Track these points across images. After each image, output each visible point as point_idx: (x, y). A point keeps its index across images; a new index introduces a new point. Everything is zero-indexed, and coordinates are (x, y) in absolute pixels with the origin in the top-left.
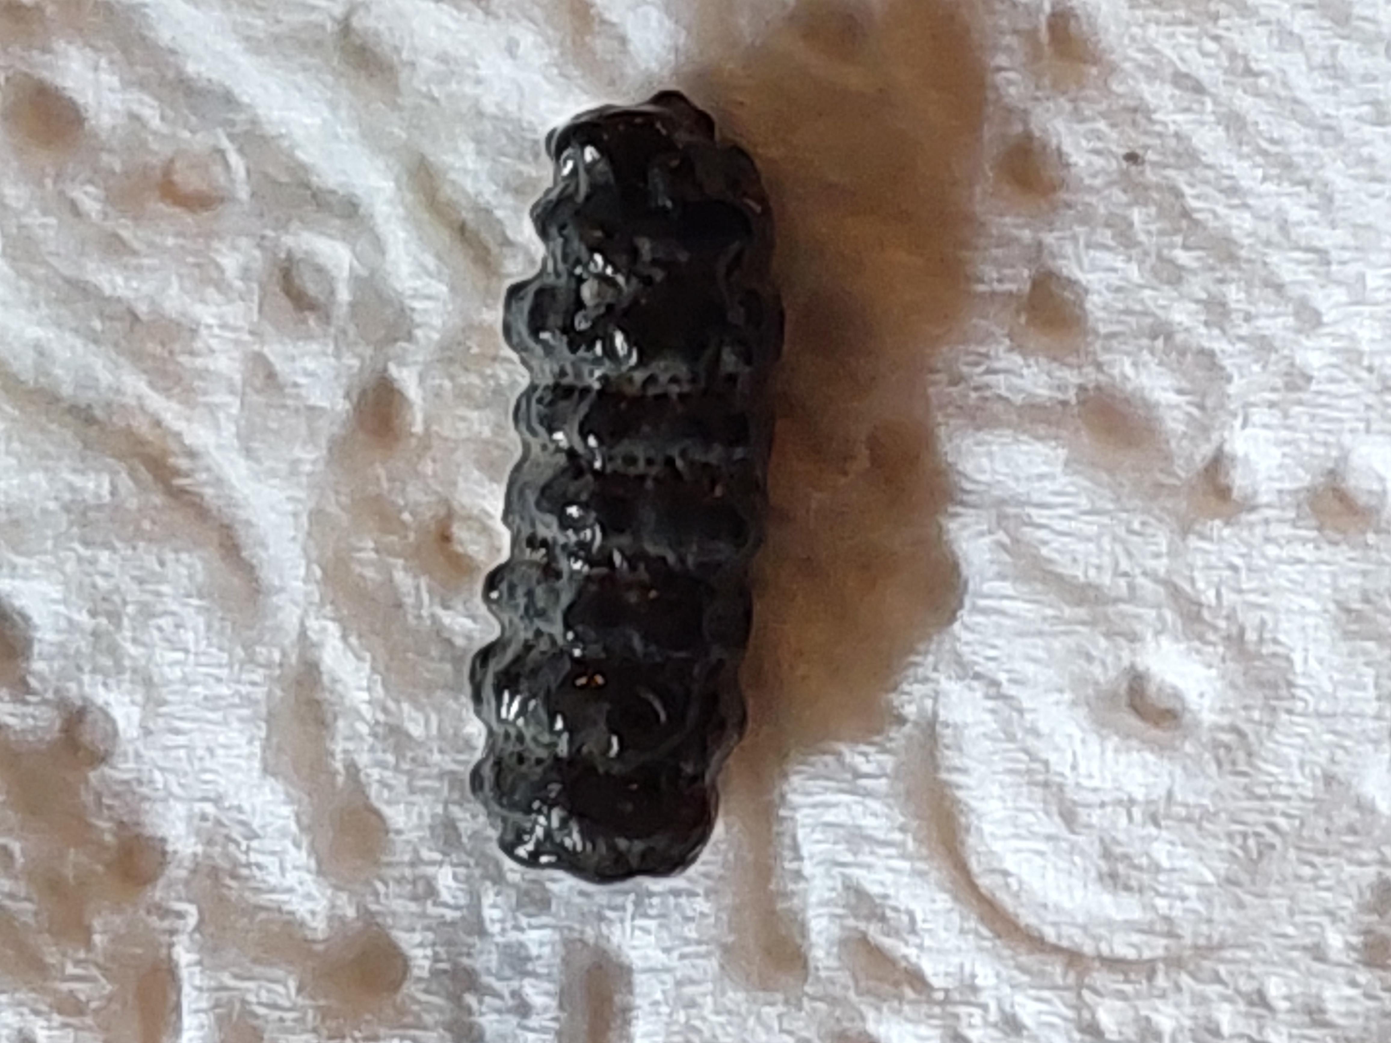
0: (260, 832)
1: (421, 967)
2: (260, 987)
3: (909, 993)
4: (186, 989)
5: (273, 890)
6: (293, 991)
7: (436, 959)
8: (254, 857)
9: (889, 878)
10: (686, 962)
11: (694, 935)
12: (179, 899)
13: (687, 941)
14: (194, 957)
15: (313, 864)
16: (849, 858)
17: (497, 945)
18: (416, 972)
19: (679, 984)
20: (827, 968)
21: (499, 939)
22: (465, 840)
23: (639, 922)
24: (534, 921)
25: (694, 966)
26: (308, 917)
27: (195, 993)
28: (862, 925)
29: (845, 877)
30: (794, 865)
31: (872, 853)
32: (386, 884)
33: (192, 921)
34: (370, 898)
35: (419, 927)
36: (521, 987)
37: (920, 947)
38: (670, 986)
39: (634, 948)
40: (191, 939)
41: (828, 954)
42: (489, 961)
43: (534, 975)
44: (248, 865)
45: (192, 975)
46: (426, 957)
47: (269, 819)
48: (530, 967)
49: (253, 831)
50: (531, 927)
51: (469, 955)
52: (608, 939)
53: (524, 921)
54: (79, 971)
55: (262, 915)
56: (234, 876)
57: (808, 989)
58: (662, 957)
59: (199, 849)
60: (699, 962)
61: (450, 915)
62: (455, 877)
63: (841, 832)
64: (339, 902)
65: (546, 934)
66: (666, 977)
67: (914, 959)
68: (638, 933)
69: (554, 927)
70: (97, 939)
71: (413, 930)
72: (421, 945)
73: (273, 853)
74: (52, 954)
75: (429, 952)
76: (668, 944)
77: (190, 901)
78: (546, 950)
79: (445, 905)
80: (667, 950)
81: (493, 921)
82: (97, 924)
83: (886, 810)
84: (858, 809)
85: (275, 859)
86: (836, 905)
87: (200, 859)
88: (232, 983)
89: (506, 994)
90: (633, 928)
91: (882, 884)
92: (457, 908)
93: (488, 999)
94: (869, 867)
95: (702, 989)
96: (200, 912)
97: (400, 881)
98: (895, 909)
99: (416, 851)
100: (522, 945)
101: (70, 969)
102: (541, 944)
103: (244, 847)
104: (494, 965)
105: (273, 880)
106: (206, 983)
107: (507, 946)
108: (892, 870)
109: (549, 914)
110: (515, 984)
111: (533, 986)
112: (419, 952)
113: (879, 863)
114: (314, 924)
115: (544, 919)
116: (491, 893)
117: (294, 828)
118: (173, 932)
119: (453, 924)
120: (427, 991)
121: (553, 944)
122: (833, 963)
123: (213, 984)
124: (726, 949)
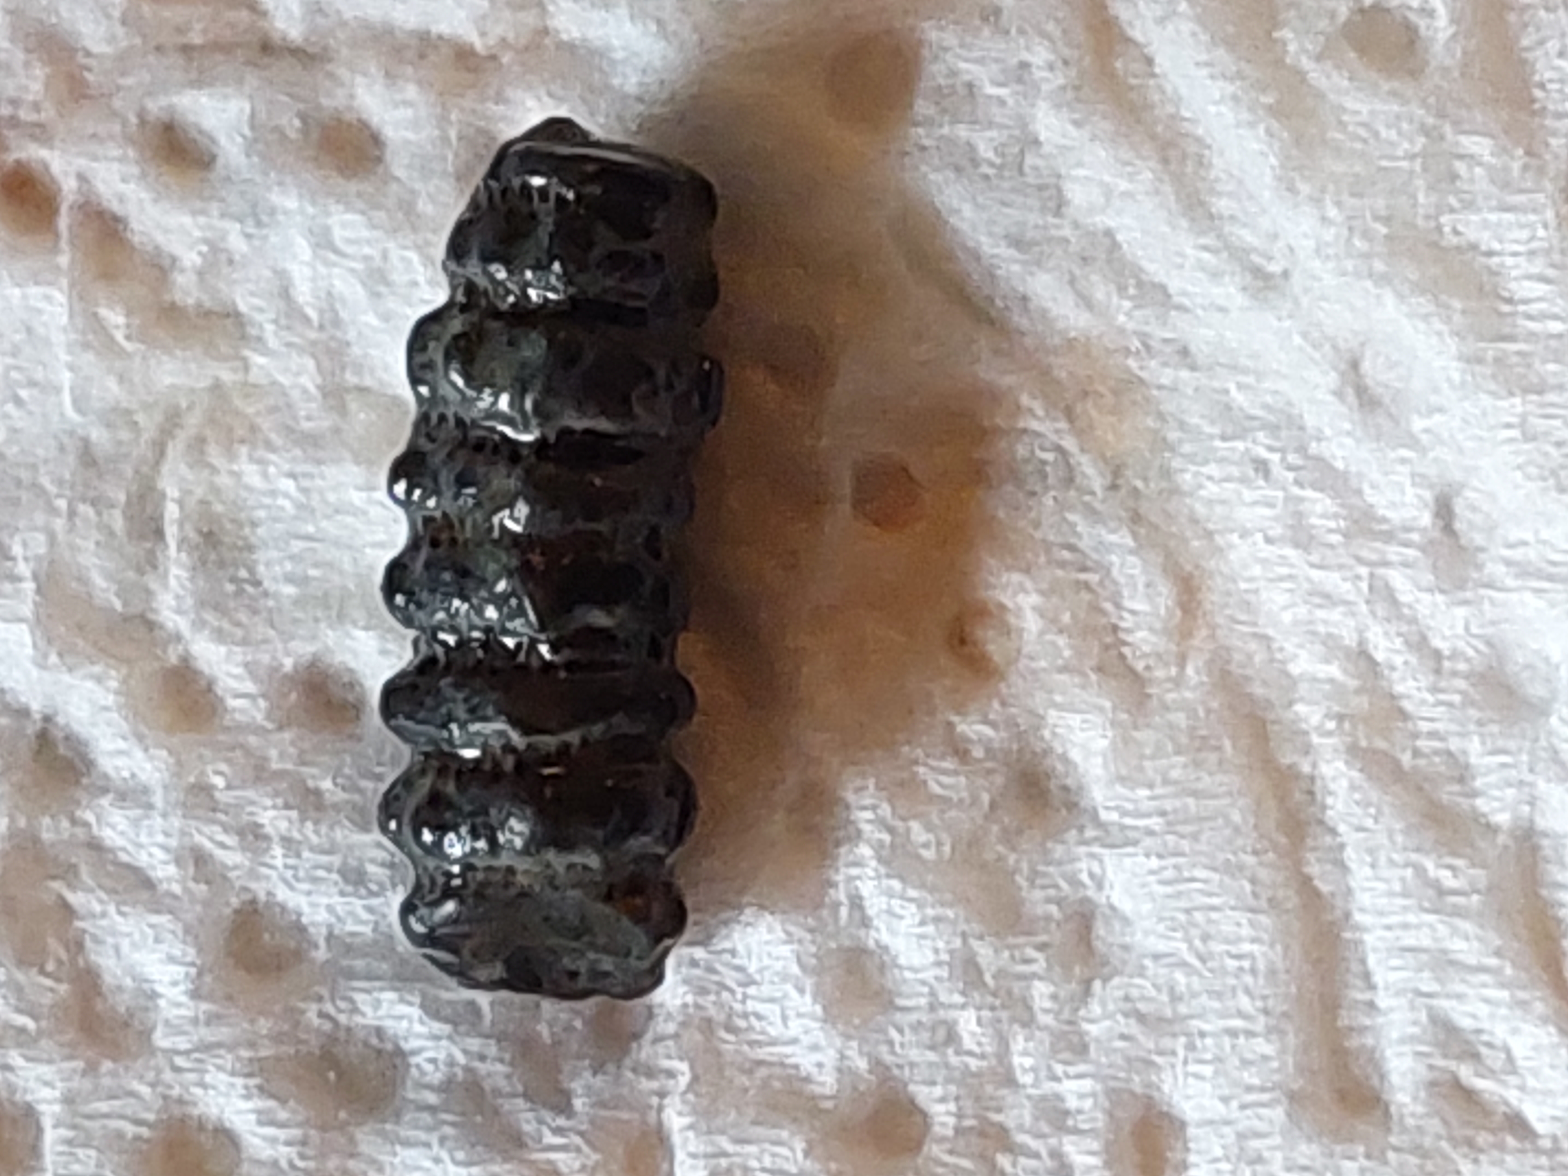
0: (757, 977)
1: (944, 1125)
2: (763, 1151)
3: (1511, 1141)
4: (680, 1156)
5: (773, 1043)
6: (800, 1155)
7: (960, 1115)
8: (751, 1005)
9: (1483, 1010)
10: (1249, 1112)
11: (1256, 1081)
12: (669, 1057)
13: (1249, 1089)
14: (687, 1120)
15: (818, 1009)
16: (1435, 987)
17: (1029, 1097)
18: (937, 1129)
19: (1241, 1136)
20: (1413, 1115)
21: (1031, 1091)
22: (988, 978)
23: (1192, 1068)
24: (1072, 1070)
25: (1260, 1118)
26: (814, 1071)
27: (690, 1162)
28: (1452, 1065)
29: (1430, 1009)
30: (1366, 996)
31: (1463, 981)
32: (901, 1031)
33: (684, 1080)
34: (884, 1049)
35: (940, 1079)
36: (1061, 1144)
37: (1522, 1088)
38: (1231, 1139)
39: (1188, 1097)
40: (684, 1102)
41: (1415, 1099)
42: (1021, 1116)
43: (1076, 1131)
44: (745, 1016)
45: (686, 1141)
46: (948, 1113)
47: (766, 961)
48: (1070, 1122)
49: (749, 975)
50: (1068, 1076)
51: (999, 1110)
52: (1159, 1089)
53: (1059, 1069)
54: (559, 1140)
55: (762, 1072)
56: (730, 1028)
57: (1393, 1140)
58: (1220, 1107)
59: (689, 999)
60: (1263, 1111)
61: (974, 1064)
62: (979, 1022)
63: (1424, 957)
64: (849, 1053)
65: (1087, 1084)
66: (1227, 1130)
67: (1514, 1102)
68: (1191, 1080)
69: (1092, 1076)
70: (578, 1104)
71: (933, 1083)
72: (943, 1100)
73: (772, 1000)
74: (528, 1122)
75: (952, 1107)
76: (1226, 1092)
77: (681, 1059)
78: (1088, 1104)
79: (970, 1053)
80: (1225, 1100)
81: (1025, 1071)
82: (577, 1086)
83: (1479, 932)
84: (1442, 930)
85: (776, 1008)
86: (1422, 1042)
87: (691, 1010)
88: (730, 1148)
89: (1044, 1153)
90: (1186, 1075)
91: (1474, 1016)
92: (983, 1056)
93: (1023, 1161)
94: (1460, 997)
95: (1268, 1142)
96: (692, 1068)
97: (917, 1027)
98: (1490, 1045)
99: (933, 993)
100: (1059, 1097)
101: (550, 1139)
102: (1082, 1096)
103: (739, 996)
104: (1028, 1120)
105: (773, 1032)
106: (702, 1149)
107: (1044, 1098)
108: (1487, 1001)
109: (1085, 1061)
110: (1053, 1141)
111: (1073, 1143)
112: (940, 1108)
113: (1471, 992)
114: (821, 1079)
115: (1082, 1068)
116: (1020, 1039)
117: (795, 969)
118: (662, 1094)
119: (978, 1075)
120: (951, 1152)
121: (1094, 1095)
122: (1420, 1109)
123: (710, 1149)
124: (1293, 1097)
